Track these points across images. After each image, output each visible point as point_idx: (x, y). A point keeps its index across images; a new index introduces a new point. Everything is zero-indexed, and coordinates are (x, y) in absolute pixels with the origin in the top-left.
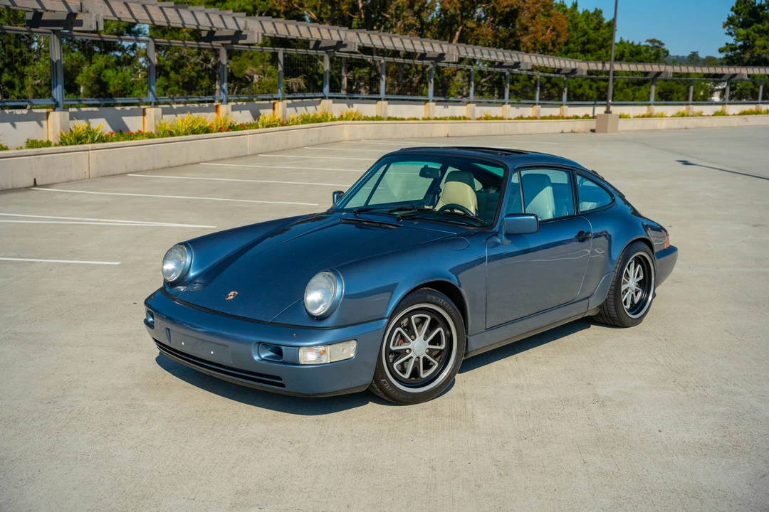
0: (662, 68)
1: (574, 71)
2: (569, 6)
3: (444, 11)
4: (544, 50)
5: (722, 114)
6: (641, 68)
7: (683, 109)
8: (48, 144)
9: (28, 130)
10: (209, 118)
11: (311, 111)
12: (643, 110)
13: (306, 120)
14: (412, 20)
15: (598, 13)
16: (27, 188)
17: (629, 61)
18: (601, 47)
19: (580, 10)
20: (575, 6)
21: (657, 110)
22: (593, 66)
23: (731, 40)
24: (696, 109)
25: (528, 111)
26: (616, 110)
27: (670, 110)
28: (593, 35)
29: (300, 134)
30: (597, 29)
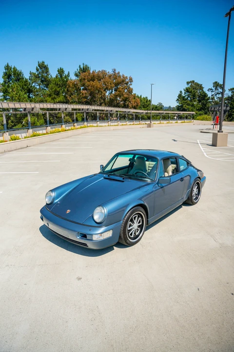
0: (163, 112)
1: (142, 113)
2: (140, 96)
3: (110, 99)
4: (135, 108)
5: (177, 122)
6: (158, 112)
7: (168, 122)
8: (29, 137)
9: (24, 135)
10: (60, 129)
11: (82, 126)
12: (159, 122)
13: (81, 128)
14: (102, 101)
15: (146, 98)
16: (26, 147)
17: (155, 110)
18: (148, 106)
19: (142, 97)
20: (141, 96)
21: (162, 122)
22: (146, 112)
23: (178, 104)
24: (171, 122)
25: (132, 123)
26: (152, 122)
27: (165, 122)
28: (146, 103)
29: (81, 131)
30: (147, 102)
